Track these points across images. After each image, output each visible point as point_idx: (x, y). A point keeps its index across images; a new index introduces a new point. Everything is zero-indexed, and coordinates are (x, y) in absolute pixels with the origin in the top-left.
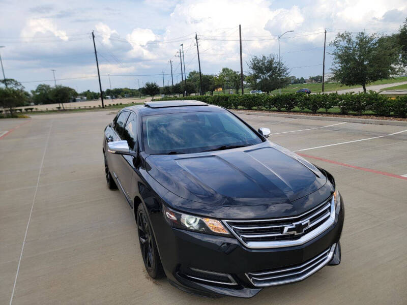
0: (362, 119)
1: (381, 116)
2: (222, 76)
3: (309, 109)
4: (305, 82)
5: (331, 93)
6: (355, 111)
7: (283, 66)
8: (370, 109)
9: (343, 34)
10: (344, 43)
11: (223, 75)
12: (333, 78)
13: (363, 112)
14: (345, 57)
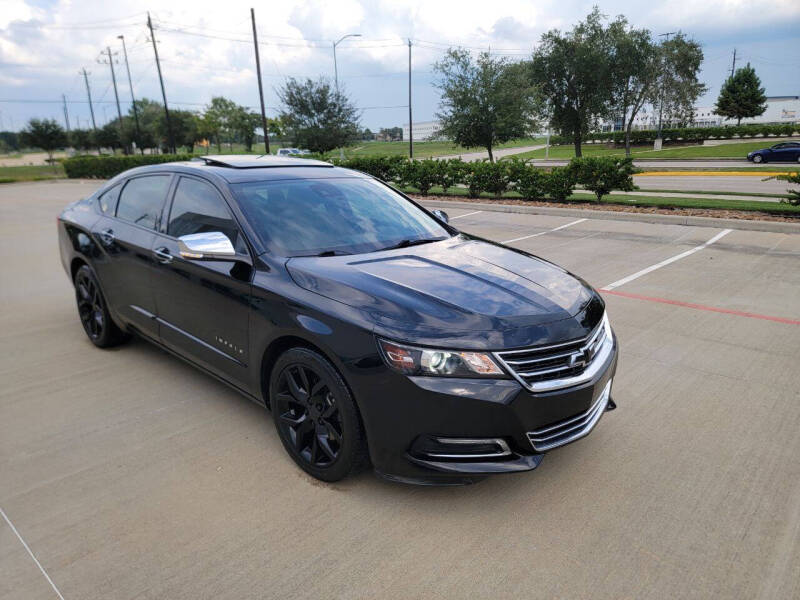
0: (505, 205)
1: (530, 200)
2: (211, 117)
3: (415, 186)
4: (373, 138)
5: (451, 158)
6: (491, 191)
7: (348, 102)
8: (515, 189)
9: (455, 53)
10: (456, 70)
11: (213, 113)
12: (441, 133)
13: (504, 195)
14: (460, 96)
